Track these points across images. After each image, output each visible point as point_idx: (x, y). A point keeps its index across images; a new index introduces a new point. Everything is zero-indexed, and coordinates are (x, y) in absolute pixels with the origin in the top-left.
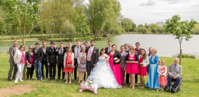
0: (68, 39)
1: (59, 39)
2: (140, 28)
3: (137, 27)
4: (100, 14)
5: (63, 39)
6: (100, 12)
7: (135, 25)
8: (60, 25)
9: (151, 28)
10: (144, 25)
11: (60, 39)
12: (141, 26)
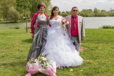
0: (13, 21)
1: (6, 21)
2: (63, 14)
3: (61, 13)
4: (37, 3)
5: (10, 21)
6: (36, 1)
7: (60, 12)
8: (6, 11)
9: (70, 13)
10: (65, 12)
11: (8, 21)
12: (63, 12)
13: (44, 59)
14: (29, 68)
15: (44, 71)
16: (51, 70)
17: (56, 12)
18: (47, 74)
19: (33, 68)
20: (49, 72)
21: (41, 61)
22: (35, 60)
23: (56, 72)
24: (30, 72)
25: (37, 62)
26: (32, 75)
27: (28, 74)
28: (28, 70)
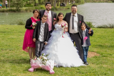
13: (45, 58)
14: (32, 63)
15: (44, 66)
16: (49, 66)
17: (61, 17)
18: (46, 68)
19: (35, 64)
20: (48, 67)
21: (42, 59)
22: (38, 58)
23: (53, 68)
24: (33, 66)
25: (39, 60)
26: (34, 69)
27: (31, 68)
28: (32, 65)
